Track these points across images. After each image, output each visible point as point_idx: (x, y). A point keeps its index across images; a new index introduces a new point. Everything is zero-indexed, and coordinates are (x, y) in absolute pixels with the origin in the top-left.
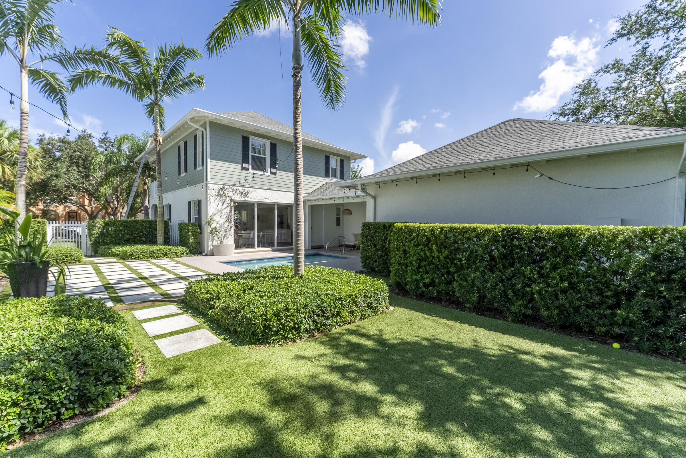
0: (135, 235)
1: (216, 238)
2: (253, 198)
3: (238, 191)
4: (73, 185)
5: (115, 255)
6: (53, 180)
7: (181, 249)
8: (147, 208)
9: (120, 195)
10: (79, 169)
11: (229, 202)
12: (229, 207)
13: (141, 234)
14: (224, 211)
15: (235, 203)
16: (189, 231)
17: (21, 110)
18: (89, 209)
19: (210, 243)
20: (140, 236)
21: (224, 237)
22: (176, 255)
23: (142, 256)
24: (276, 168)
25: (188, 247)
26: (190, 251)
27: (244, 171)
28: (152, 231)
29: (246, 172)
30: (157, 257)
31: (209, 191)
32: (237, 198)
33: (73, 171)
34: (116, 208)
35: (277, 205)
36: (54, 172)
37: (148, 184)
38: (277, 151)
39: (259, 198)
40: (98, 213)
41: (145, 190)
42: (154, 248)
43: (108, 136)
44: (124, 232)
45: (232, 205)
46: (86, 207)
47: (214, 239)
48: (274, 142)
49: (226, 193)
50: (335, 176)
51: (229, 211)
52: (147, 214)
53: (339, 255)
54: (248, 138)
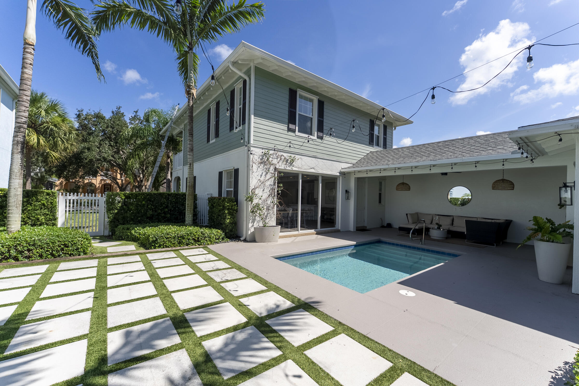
0: (159, 211)
1: (258, 218)
2: (299, 168)
3: (283, 157)
4: (104, 158)
5: (134, 239)
6: (85, 153)
7: (216, 232)
8: (169, 182)
9: (146, 169)
10: (110, 143)
11: (273, 172)
12: (273, 178)
13: (167, 210)
14: (268, 183)
15: (280, 172)
16: (224, 208)
17: (25, 39)
18: (119, 181)
19: (250, 225)
20: (164, 213)
21: (266, 216)
22: (210, 241)
23: (168, 244)
24: (322, 132)
25: (223, 230)
26: (225, 234)
27: (290, 133)
28: (178, 207)
29: (292, 134)
30: (187, 245)
31: (251, 156)
32: (282, 166)
33: (105, 145)
34: (142, 181)
35: (322, 177)
36: (86, 145)
37: (171, 157)
38: (325, 110)
39: (305, 167)
40: (127, 185)
41: (168, 164)
42: (182, 230)
43: (138, 114)
44: (147, 207)
45: (276, 176)
46: (118, 181)
47: (255, 219)
48: (322, 99)
49: (270, 159)
50: (378, 145)
51: (272, 183)
52: (169, 187)
53: (420, 246)
54: (296, 92)
